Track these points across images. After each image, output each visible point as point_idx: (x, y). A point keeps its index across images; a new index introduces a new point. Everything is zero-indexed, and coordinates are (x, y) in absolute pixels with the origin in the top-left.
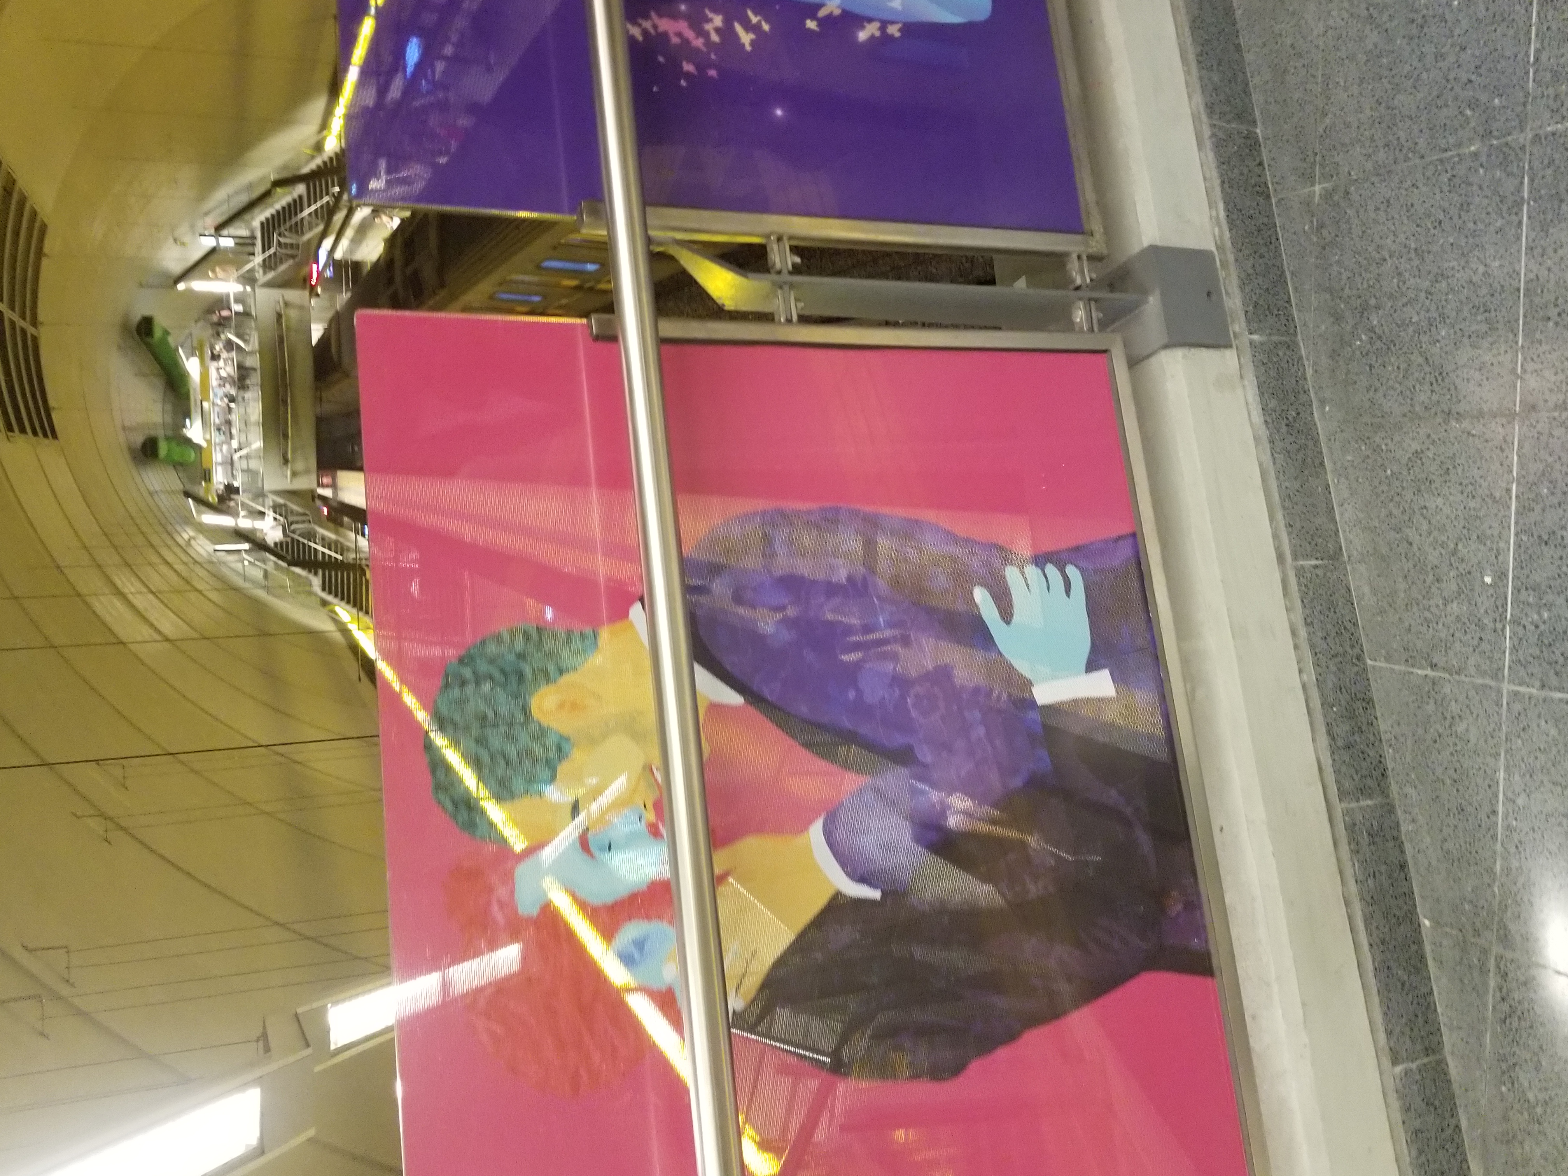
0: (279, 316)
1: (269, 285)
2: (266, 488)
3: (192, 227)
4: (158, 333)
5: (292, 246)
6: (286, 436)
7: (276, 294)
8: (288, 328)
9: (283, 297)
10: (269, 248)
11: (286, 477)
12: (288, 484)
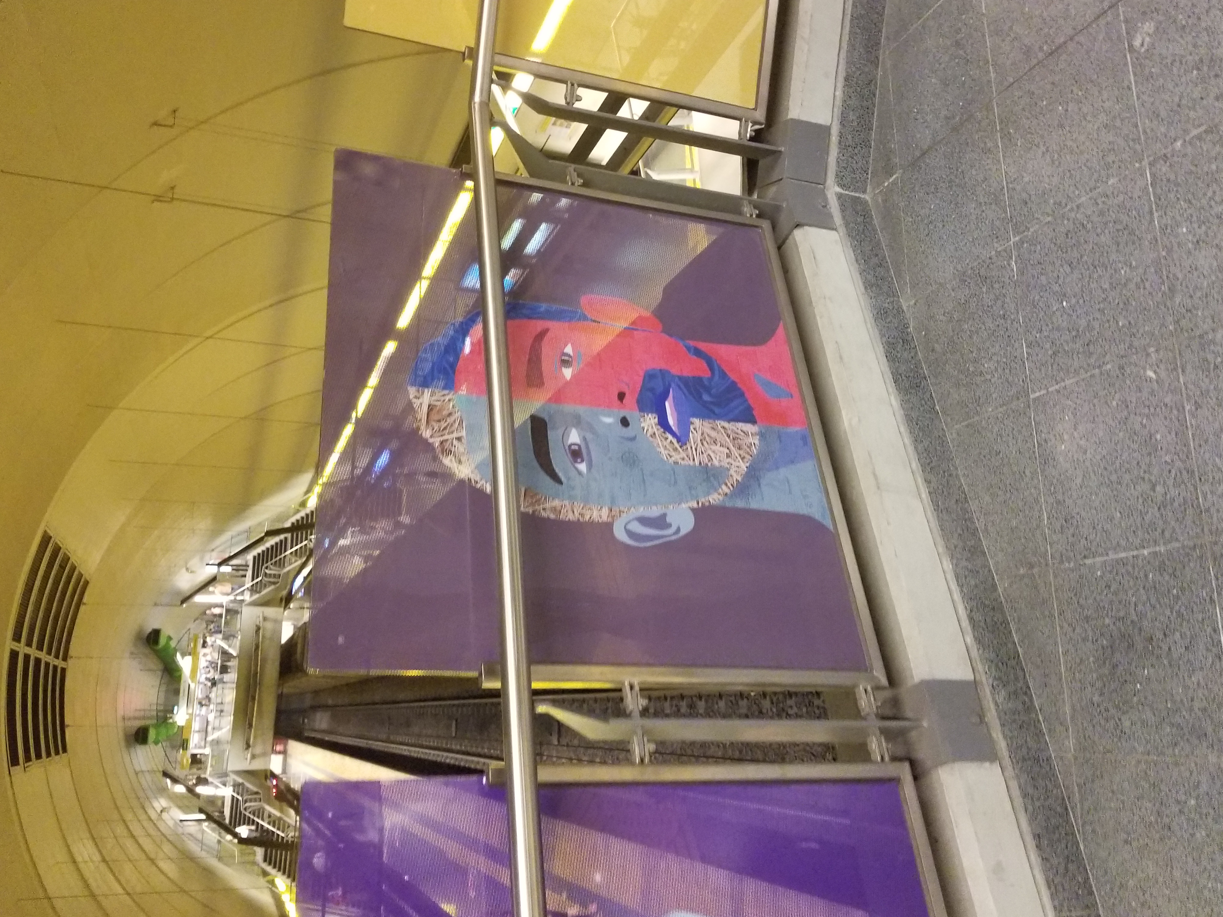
0: (258, 629)
1: (254, 604)
2: (229, 769)
3: (202, 559)
4: (162, 641)
5: (275, 575)
6: (250, 725)
7: (259, 611)
8: (263, 637)
9: (263, 612)
10: (257, 577)
11: (247, 759)
12: (246, 765)
